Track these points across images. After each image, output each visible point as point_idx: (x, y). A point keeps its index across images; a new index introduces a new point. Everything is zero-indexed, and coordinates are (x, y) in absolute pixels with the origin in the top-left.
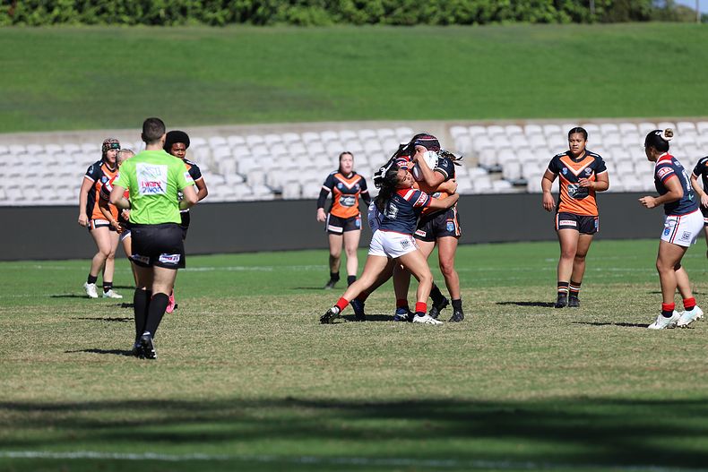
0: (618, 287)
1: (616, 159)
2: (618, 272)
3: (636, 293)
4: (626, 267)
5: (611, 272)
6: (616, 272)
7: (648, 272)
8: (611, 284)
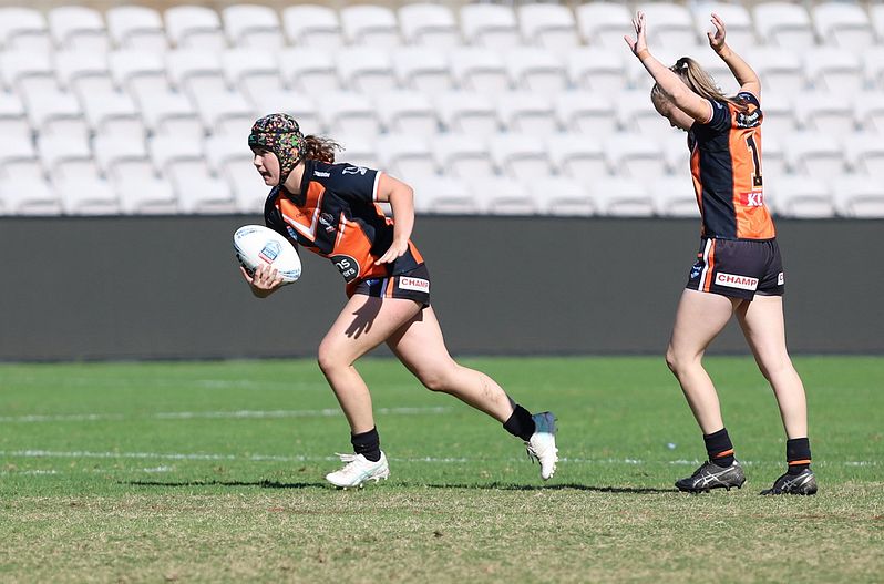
0: (42, 506)
1: (37, 117)
2: (45, 461)
3: (97, 527)
4: (69, 447)
5: (20, 460)
6: (35, 462)
7: (135, 460)
8: (21, 499)
